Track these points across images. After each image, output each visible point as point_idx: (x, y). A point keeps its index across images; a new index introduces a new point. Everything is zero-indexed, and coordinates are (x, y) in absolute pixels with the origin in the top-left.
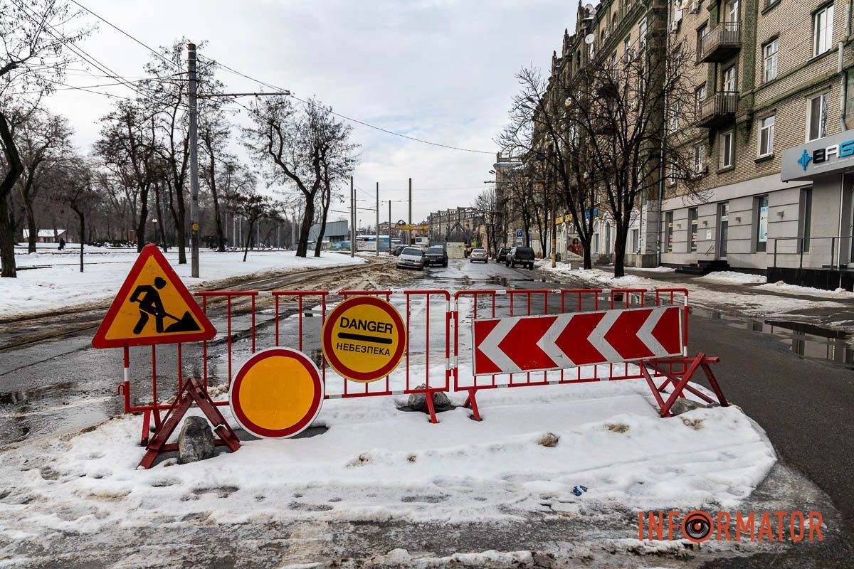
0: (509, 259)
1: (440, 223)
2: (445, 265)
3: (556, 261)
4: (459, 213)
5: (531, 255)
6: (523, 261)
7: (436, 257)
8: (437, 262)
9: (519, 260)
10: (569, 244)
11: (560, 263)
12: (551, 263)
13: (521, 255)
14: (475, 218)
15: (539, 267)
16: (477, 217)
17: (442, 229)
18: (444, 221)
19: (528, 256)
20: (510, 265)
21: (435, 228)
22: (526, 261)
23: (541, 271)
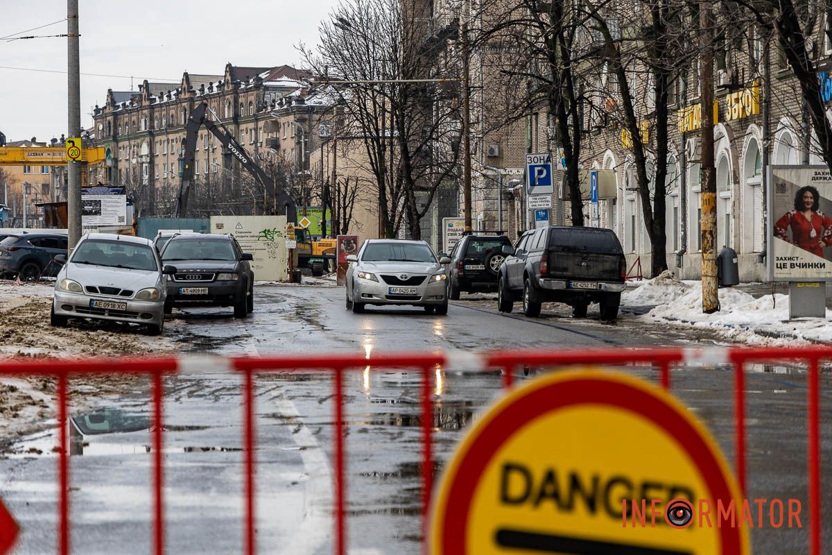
0: (516, 280)
1: (151, 134)
2: (244, 311)
3: (721, 281)
4: (236, 91)
5: (609, 263)
6: (578, 285)
7: (206, 275)
8: (217, 298)
9: (557, 285)
10: (781, 213)
11: (734, 292)
12: (697, 292)
13: (570, 263)
14: (305, 114)
15: (647, 310)
16: (311, 110)
17: (159, 161)
18: (170, 128)
19: (597, 269)
20: (518, 306)
21: (132, 157)
22: (590, 286)
23: (659, 326)
